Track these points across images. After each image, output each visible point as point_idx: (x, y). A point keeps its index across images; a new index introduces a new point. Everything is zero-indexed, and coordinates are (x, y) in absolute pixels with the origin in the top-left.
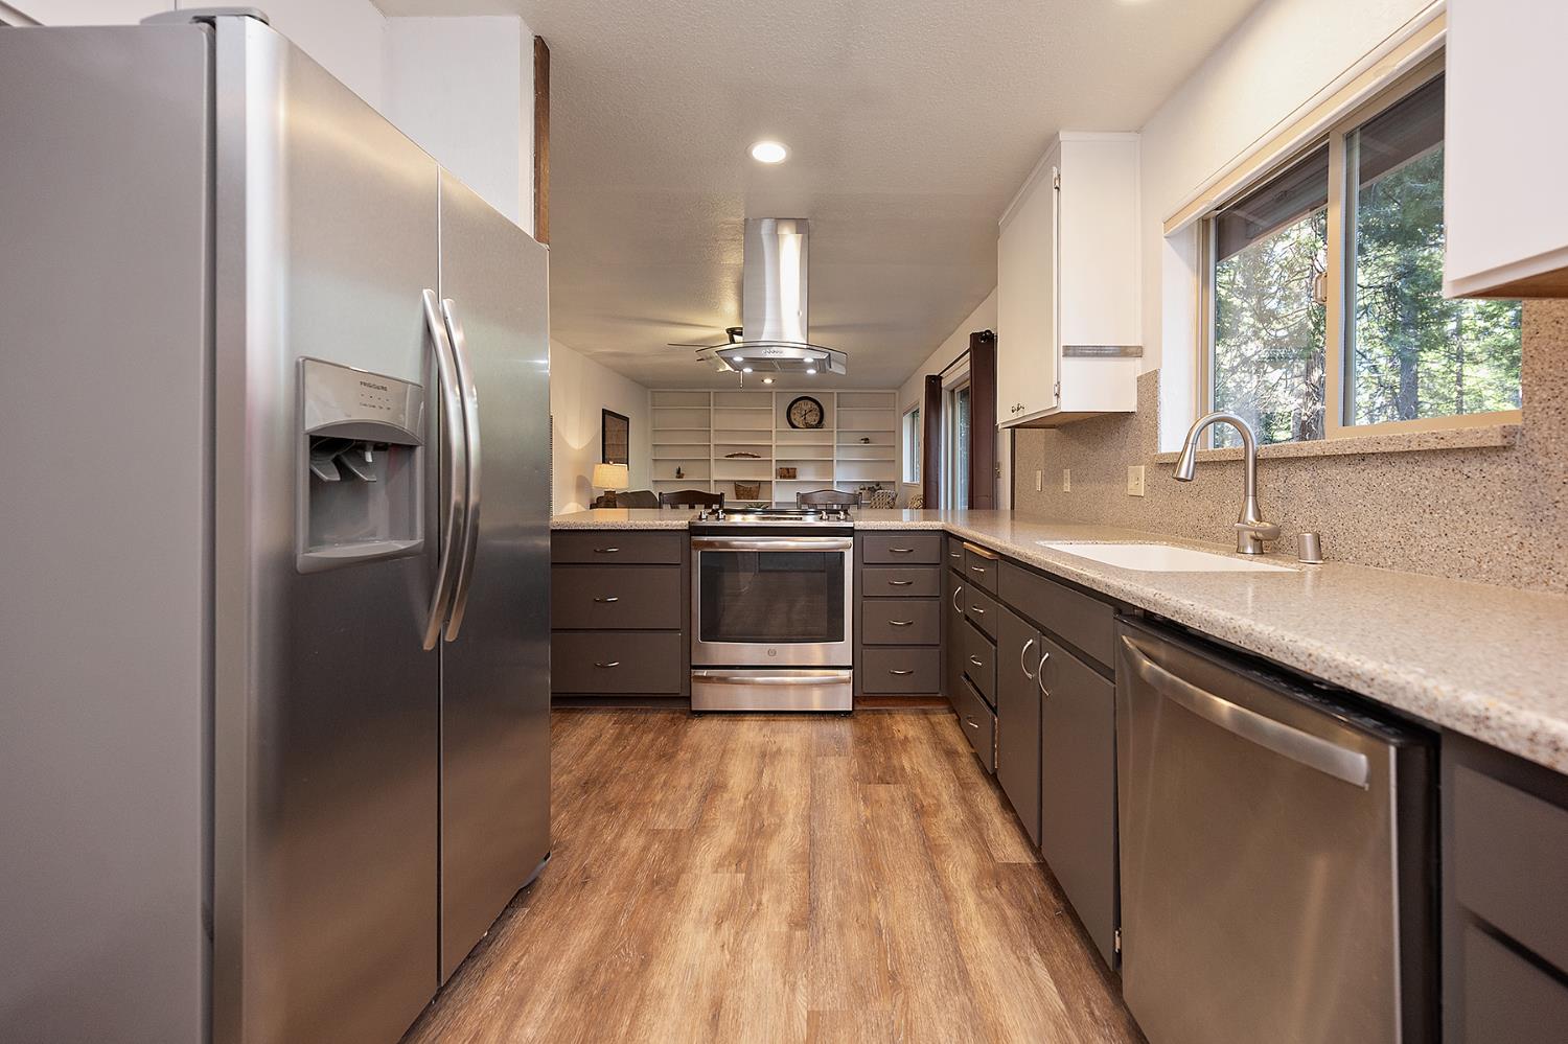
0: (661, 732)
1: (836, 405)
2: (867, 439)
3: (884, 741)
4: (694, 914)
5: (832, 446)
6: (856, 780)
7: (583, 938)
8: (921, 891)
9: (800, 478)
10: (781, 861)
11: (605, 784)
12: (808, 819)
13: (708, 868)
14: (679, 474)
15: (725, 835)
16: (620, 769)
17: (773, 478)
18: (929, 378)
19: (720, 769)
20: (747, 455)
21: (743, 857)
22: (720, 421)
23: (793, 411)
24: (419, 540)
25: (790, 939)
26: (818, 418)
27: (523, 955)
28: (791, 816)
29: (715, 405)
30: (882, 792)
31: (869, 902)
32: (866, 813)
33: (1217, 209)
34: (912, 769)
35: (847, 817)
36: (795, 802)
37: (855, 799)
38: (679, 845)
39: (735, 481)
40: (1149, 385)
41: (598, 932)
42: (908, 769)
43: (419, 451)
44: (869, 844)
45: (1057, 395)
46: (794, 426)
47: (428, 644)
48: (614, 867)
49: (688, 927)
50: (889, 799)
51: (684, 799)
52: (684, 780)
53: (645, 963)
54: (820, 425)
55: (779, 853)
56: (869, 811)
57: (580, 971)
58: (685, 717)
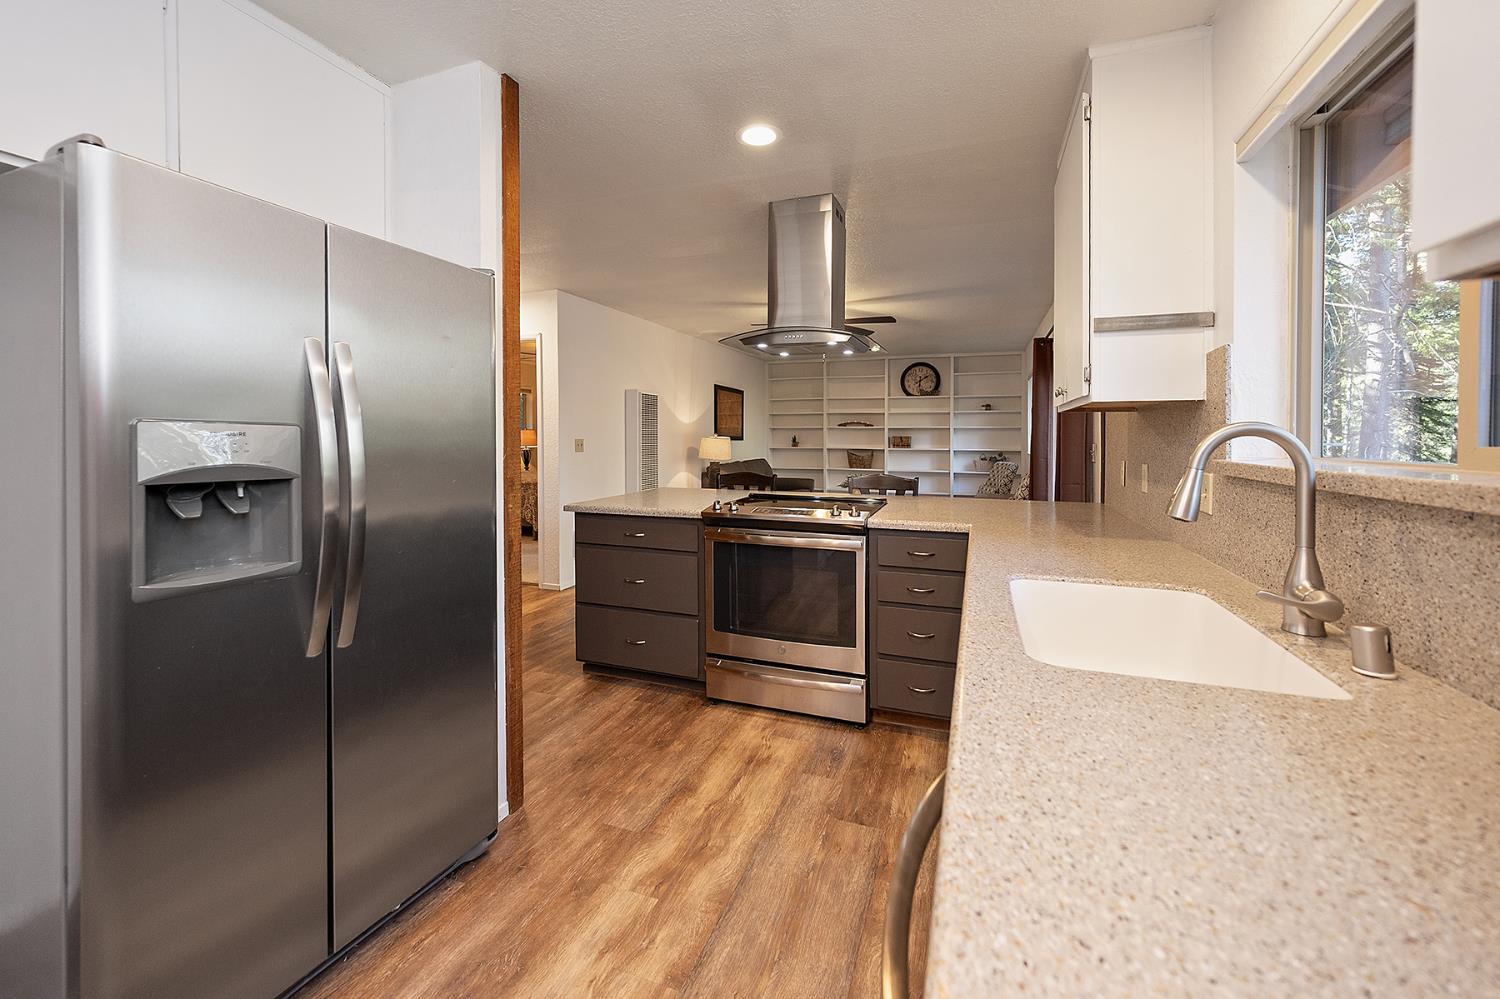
0: (671, 716)
1: (952, 371)
2: (989, 406)
3: (885, 766)
4: (587, 934)
5: (949, 414)
6: (829, 811)
7: (486, 929)
8: (826, 978)
9: (915, 446)
10: (700, 894)
11: (593, 764)
12: (754, 848)
13: (626, 886)
14: (795, 442)
15: (666, 848)
16: (615, 750)
17: (885, 447)
18: (1038, 341)
19: (700, 772)
20: (859, 423)
21: (667, 880)
22: (832, 390)
23: (907, 378)
24: (295, 562)
25: (659, 992)
26: (933, 385)
27: (432, 934)
28: (739, 841)
29: (828, 375)
30: (848, 833)
31: (762, 974)
32: (818, 856)
33: (1320, 111)
34: (899, 811)
35: (795, 856)
36: (751, 824)
37: (815, 836)
38: (619, 846)
39: (848, 450)
40: (1218, 364)
41: (499, 928)
42: (894, 810)
43: (296, 485)
44: (801, 895)
45: (1088, 381)
46: (908, 394)
47: (313, 650)
48: (552, 858)
49: (574, 948)
50: (852, 845)
51: (649, 798)
52: (662, 775)
53: (517, 977)
54: (936, 390)
55: (702, 885)
56: (823, 855)
57: (463, 966)
58: (701, 702)
